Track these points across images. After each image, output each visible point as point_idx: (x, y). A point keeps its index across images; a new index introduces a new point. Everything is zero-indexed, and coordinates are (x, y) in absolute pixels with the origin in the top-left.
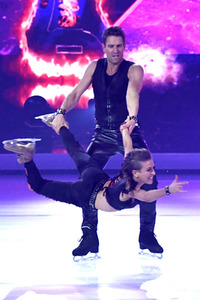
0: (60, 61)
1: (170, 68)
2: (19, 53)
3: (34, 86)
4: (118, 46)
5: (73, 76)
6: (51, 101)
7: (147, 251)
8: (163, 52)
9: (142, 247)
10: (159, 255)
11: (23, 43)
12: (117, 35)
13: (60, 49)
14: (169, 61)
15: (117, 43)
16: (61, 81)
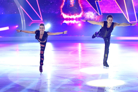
0: (70, 15)
1: (95, 16)
2: (61, 13)
3: (64, 20)
4: (111, 20)
5: (73, 18)
6: (67, 23)
7: (105, 66)
8: (94, 13)
9: (104, 65)
10: (108, 67)
11: (61, 11)
12: (111, 17)
13: (70, 12)
14: (95, 15)
15: (111, 19)
16: (70, 19)
